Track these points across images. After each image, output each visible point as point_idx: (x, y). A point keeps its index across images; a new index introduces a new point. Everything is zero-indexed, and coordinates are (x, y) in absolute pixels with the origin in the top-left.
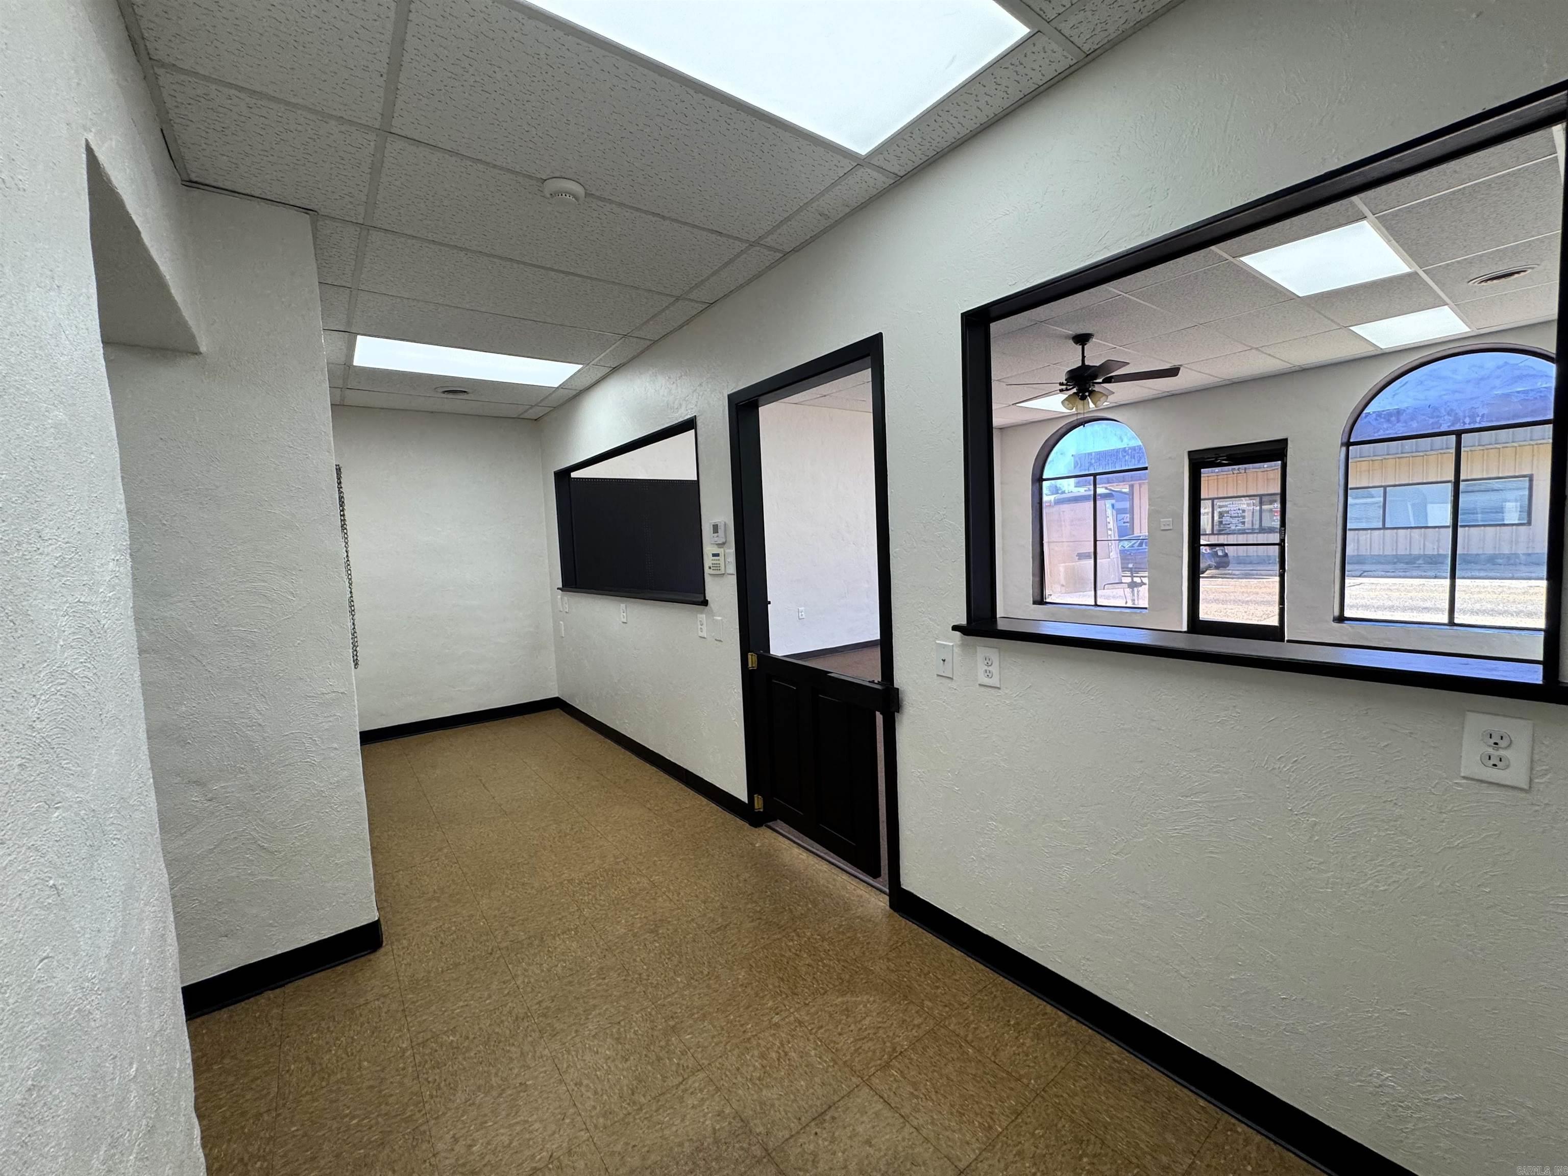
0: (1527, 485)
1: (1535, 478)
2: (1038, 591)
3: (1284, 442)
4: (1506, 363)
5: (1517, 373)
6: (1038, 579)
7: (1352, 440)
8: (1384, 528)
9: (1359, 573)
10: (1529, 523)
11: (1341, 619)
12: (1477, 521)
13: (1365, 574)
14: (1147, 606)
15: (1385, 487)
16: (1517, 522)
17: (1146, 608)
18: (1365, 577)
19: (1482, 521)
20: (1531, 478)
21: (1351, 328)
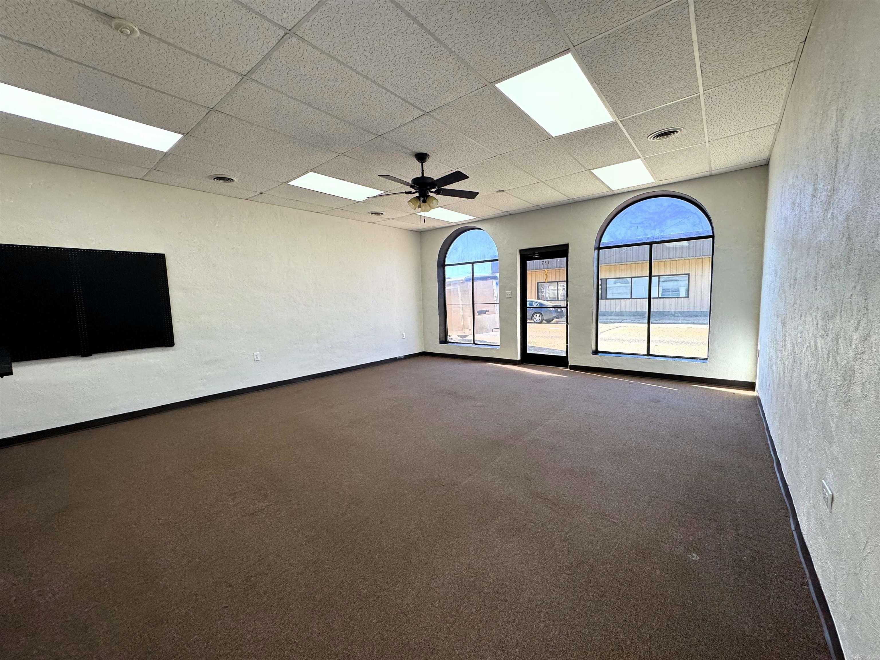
0: (687, 279)
1: (690, 275)
2: (443, 335)
3: (567, 246)
4: (672, 204)
5: (677, 210)
6: (443, 327)
7: (601, 246)
8: (631, 298)
9: (620, 321)
10: (688, 297)
11: (596, 352)
12: (669, 295)
13: (623, 321)
14: (499, 344)
15: (632, 278)
16: (684, 296)
17: (499, 346)
18: (623, 323)
19: (672, 295)
20: (689, 275)
21: (592, 171)
